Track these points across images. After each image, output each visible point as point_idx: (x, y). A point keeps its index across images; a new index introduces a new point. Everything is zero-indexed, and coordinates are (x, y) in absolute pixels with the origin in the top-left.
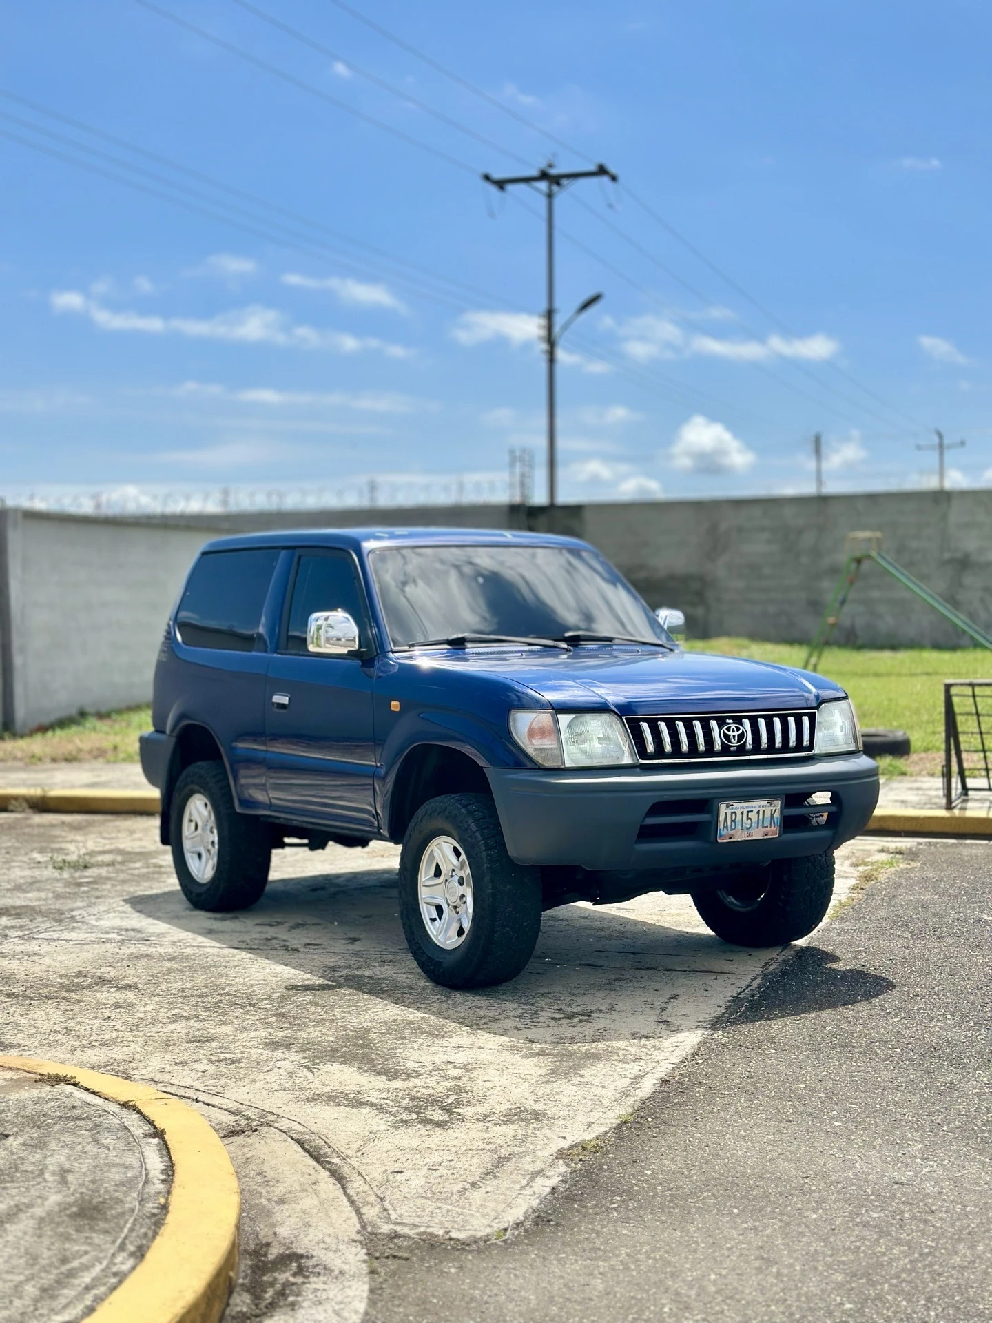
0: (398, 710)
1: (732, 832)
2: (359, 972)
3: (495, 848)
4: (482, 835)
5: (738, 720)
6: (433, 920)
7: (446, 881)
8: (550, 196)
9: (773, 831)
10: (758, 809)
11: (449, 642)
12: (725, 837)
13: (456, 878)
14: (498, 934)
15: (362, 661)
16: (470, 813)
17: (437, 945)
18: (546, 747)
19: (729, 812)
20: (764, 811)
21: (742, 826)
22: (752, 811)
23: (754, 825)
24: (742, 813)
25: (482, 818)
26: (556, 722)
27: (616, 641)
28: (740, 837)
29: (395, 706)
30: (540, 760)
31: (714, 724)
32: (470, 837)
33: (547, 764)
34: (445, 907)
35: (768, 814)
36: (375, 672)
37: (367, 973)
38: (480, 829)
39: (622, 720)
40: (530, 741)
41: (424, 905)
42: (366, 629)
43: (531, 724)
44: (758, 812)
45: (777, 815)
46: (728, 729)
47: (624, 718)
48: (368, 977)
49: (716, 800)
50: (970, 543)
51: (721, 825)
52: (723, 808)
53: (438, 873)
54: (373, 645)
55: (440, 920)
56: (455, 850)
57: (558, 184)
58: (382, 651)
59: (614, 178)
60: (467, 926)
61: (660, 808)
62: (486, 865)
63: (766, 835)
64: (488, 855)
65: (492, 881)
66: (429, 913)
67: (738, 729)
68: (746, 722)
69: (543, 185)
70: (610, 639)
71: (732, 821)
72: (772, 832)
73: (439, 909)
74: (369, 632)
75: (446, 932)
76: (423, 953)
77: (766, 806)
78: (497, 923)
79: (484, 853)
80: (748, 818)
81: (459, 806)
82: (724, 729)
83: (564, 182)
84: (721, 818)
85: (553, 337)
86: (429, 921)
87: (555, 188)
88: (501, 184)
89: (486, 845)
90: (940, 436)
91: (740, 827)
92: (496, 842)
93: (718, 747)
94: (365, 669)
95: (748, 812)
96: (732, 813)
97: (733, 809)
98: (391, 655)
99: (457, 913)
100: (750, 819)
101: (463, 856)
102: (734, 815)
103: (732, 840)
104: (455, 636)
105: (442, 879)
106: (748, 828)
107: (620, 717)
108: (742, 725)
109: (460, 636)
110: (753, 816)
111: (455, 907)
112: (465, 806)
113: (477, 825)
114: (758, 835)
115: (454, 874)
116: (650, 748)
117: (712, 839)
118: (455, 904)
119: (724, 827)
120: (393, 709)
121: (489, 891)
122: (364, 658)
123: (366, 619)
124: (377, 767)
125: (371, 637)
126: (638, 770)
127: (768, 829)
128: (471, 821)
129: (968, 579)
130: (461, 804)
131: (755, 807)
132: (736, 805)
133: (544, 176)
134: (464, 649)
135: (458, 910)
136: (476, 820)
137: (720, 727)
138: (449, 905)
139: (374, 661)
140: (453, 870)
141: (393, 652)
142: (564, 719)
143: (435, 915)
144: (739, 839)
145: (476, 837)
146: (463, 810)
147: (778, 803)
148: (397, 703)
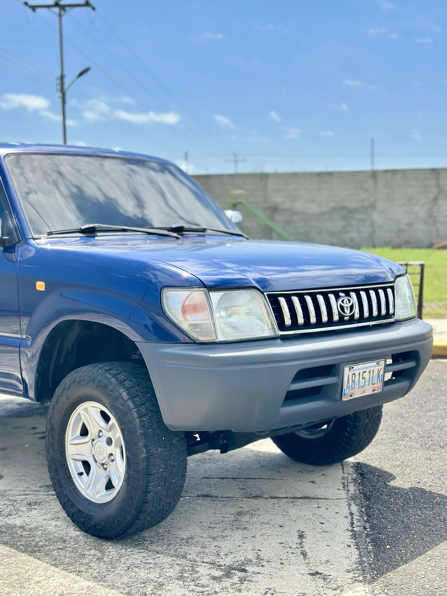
0: (43, 289)
1: (352, 391)
2: (11, 521)
3: (147, 414)
4: (134, 403)
5: (347, 293)
6: (81, 474)
7: (93, 440)
8: (60, 16)
9: (379, 386)
10: (369, 369)
11: (82, 231)
12: (348, 395)
13: (104, 439)
14: (152, 493)
15: (4, 247)
16: (121, 382)
17: (86, 498)
18: (198, 322)
19: (351, 373)
20: (373, 371)
21: (359, 385)
22: (365, 372)
23: (367, 383)
24: (359, 374)
25: (132, 387)
26: (208, 298)
27: (209, 232)
28: (357, 394)
29: (40, 286)
30: (194, 334)
31: (332, 297)
32: (122, 405)
33: (202, 339)
34: (92, 463)
35: (376, 373)
36: (16, 256)
37: (18, 522)
38: (132, 397)
39: (264, 295)
40: (184, 317)
41: (72, 461)
42: (7, 221)
43: (185, 300)
44: (370, 372)
45: (382, 373)
46: (343, 301)
47: (265, 294)
48: (20, 527)
49: (342, 365)
50: (277, 199)
51: (345, 385)
52: (346, 369)
53: (84, 432)
54: (15, 233)
55: (88, 475)
56: (103, 414)
57: (64, 10)
58: (23, 238)
59: (94, 9)
60: (118, 483)
61: (301, 374)
62: (140, 431)
63: (374, 390)
64: (141, 421)
65: (146, 446)
66: (77, 467)
67: (349, 301)
68: (353, 295)
69: (56, 10)
70: (204, 230)
71: (352, 381)
72: (378, 388)
73: (86, 465)
74: (10, 222)
75: (94, 487)
76: (73, 505)
77: (375, 366)
78: (151, 484)
79: (137, 420)
80: (363, 378)
81: (109, 376)
82: (339, 301)
83: (67, 9)
84: (345, 380)
85: (64, 91)
86: (77, 475)
87: (63, 12)
88: (34, 8)
89: (138, 412)
90: (235, 155)
91: (357, 386)
92: (147, 408)
93: (336, 318)
94: (7, 254)
95: (363, 372)
96: (353, 374)
97: (353, 371)
98: (32, 242)
99: (106, 469)
100: (365, 378)
101: (113, 420)
102: (354, 376)
103: (352, 398)
104: (87, 226)
105: (88, 438)
106: (362, 387)
107: (262, 293)
108: (350, 297)
109: (91, 225)
110: (366, 375)
111: (103, 464)
112: (115, 376)
113: (128, 394)
114: (369, 391)
115: (101, 434)
116: (288, 321)
117: (338, 397)
118: (103, 462)
119: (347, 387)
120: (38, 288)
121: (143, 455)
122: (7, 245)
123: (6, 211)
124: (22, 339)
125: (12, 226)
126: (279, 341)
127: (376, 385)
128: (122, 390)
129: (277, 217)
130: (109, 374)
131: (368, 368)
132: (355, 367)
133: (57, 5)
134: (94, 237)
135: (105, 466)
136: (127, 389)
137: (336, 300)
138: (96, 461)
139: (14, 247)
140: (100, 431)
141: (34, 239)
142: (216, 296)
143: (82, 469)
144: (357, 397)
145: (128, 406)
146: (113, 380)
147: (382, 364)
148: (43, 283)
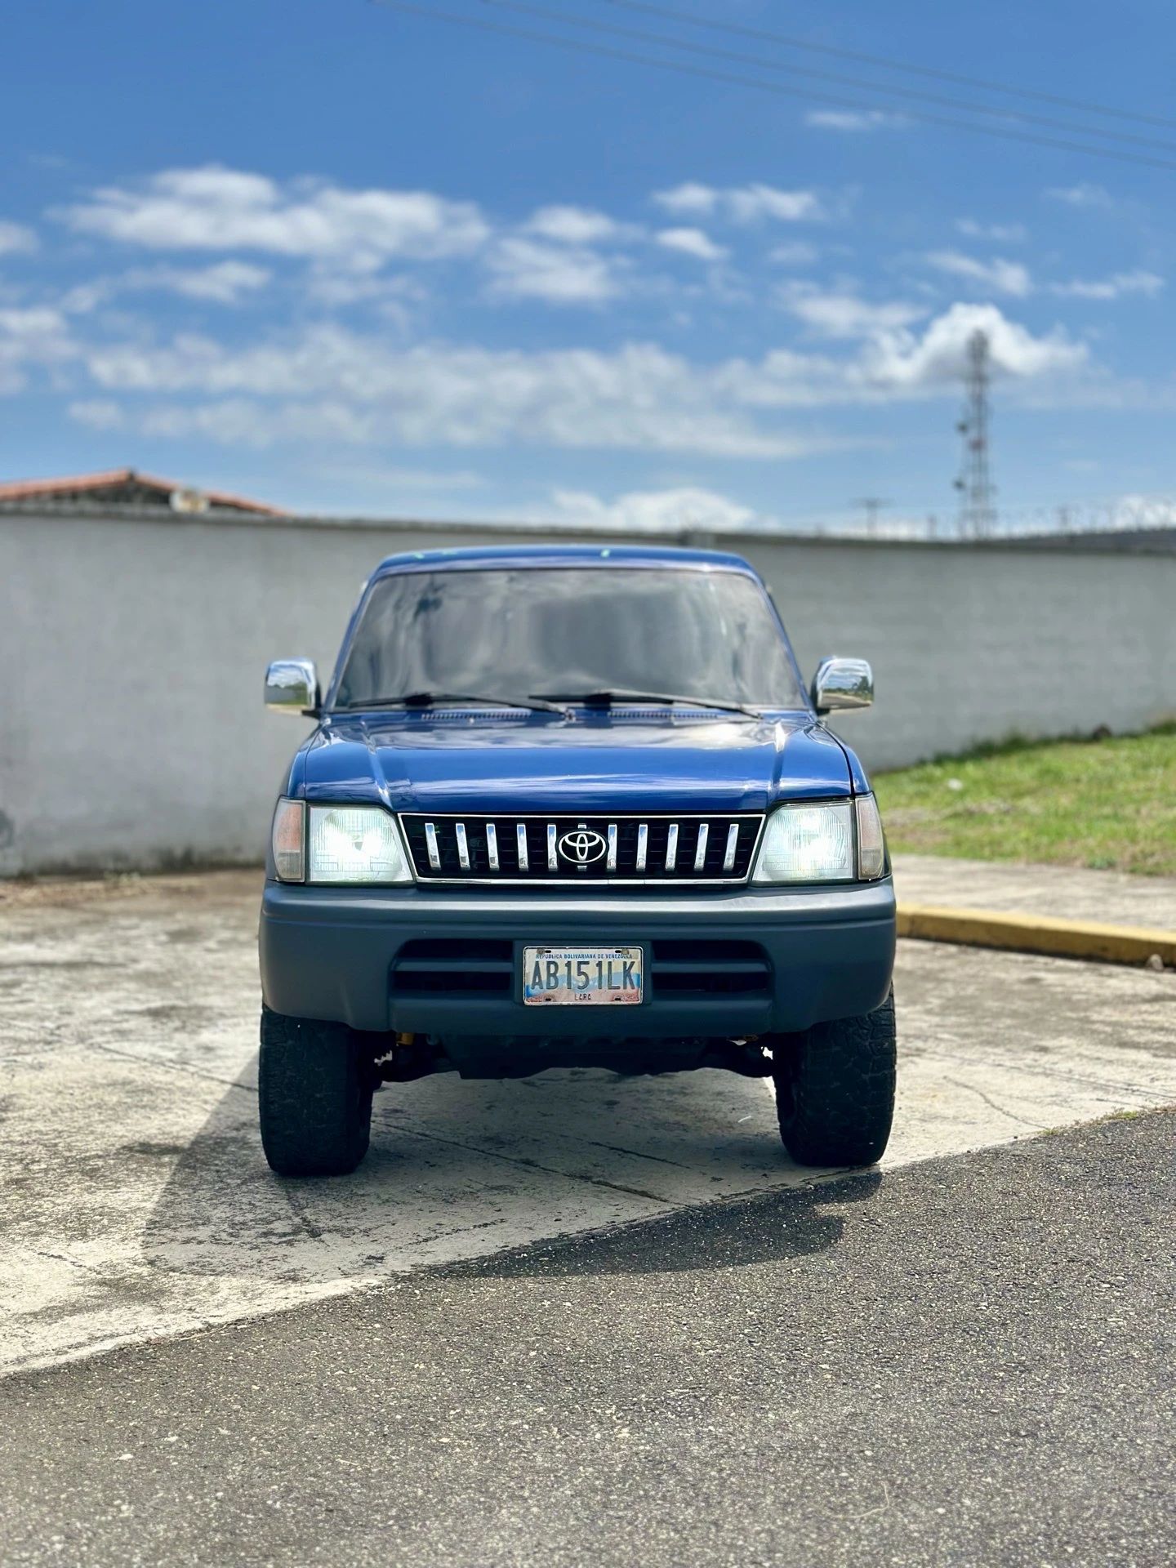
1: (550, 992)
5: (599, 826)
9: (632, 994)
10: (597, 960)
12: (537, 997)
18: (288, 851)
19: (543, 961)
20: (610, 963)
21: (569, 983)
22: (587, 963)
23: (594, 983)
24: (568, 964)
26: (306, 817)
28: (565, 998)
30: (280, 870)
31: (552, 829)
35: (618, 968)
39: (396, 817)
44: (599, 964)
45: (636, 970)
47: (398, 814)
49: (519, 943)
51: (529, 979)
52: (531, 956)
61: (415, 949)
63: (617, 999)
67: (594, 839)
68: (611, 828)
71: (549, 975)
72: (630, 996)
77: (613, 956)
80: (580, 973)
82: (566, 838)
84: (529, 970)
91: (565, 985)
93: (553, 864)
95: (580, 963)
96: (549, 962)
97: (550, 957)
100: (584, 973)
102: (552, 966)
103: (549, 1003)
106: (579, 988)
107: (393, 813)
108: (602, 833)
110: (591, 970)
114: (600, 997)
116: (435, 861)
117: (512, 1000)
119: (534, 983)
126: (413, 892)
127: (621, 990)
131: (591, 956)
132: (554, 952)
137: (560, 834)
144: (565, 1003)
147: (636, 955)
